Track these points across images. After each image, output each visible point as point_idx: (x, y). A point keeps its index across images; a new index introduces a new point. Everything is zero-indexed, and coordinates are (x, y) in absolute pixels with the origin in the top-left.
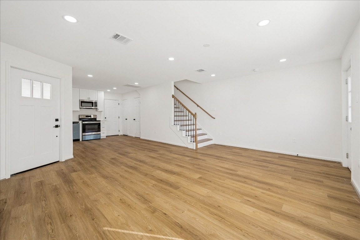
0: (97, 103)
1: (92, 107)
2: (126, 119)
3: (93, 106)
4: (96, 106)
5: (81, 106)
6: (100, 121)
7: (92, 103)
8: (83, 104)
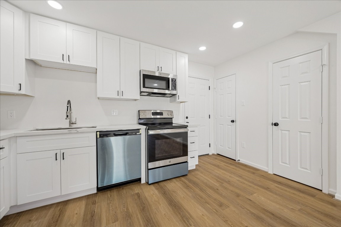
0: (175, 80)
1: (167, 92)
2: (233, 121)
3: (168, 88)
4: (175, 88)
5: (144, 87)
6: (186, 127)
7: (167, 80)
8: (148, 82)
